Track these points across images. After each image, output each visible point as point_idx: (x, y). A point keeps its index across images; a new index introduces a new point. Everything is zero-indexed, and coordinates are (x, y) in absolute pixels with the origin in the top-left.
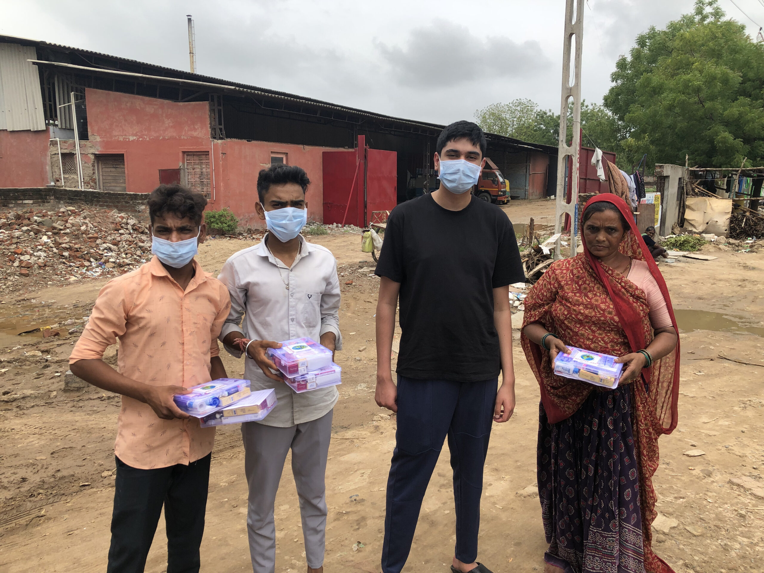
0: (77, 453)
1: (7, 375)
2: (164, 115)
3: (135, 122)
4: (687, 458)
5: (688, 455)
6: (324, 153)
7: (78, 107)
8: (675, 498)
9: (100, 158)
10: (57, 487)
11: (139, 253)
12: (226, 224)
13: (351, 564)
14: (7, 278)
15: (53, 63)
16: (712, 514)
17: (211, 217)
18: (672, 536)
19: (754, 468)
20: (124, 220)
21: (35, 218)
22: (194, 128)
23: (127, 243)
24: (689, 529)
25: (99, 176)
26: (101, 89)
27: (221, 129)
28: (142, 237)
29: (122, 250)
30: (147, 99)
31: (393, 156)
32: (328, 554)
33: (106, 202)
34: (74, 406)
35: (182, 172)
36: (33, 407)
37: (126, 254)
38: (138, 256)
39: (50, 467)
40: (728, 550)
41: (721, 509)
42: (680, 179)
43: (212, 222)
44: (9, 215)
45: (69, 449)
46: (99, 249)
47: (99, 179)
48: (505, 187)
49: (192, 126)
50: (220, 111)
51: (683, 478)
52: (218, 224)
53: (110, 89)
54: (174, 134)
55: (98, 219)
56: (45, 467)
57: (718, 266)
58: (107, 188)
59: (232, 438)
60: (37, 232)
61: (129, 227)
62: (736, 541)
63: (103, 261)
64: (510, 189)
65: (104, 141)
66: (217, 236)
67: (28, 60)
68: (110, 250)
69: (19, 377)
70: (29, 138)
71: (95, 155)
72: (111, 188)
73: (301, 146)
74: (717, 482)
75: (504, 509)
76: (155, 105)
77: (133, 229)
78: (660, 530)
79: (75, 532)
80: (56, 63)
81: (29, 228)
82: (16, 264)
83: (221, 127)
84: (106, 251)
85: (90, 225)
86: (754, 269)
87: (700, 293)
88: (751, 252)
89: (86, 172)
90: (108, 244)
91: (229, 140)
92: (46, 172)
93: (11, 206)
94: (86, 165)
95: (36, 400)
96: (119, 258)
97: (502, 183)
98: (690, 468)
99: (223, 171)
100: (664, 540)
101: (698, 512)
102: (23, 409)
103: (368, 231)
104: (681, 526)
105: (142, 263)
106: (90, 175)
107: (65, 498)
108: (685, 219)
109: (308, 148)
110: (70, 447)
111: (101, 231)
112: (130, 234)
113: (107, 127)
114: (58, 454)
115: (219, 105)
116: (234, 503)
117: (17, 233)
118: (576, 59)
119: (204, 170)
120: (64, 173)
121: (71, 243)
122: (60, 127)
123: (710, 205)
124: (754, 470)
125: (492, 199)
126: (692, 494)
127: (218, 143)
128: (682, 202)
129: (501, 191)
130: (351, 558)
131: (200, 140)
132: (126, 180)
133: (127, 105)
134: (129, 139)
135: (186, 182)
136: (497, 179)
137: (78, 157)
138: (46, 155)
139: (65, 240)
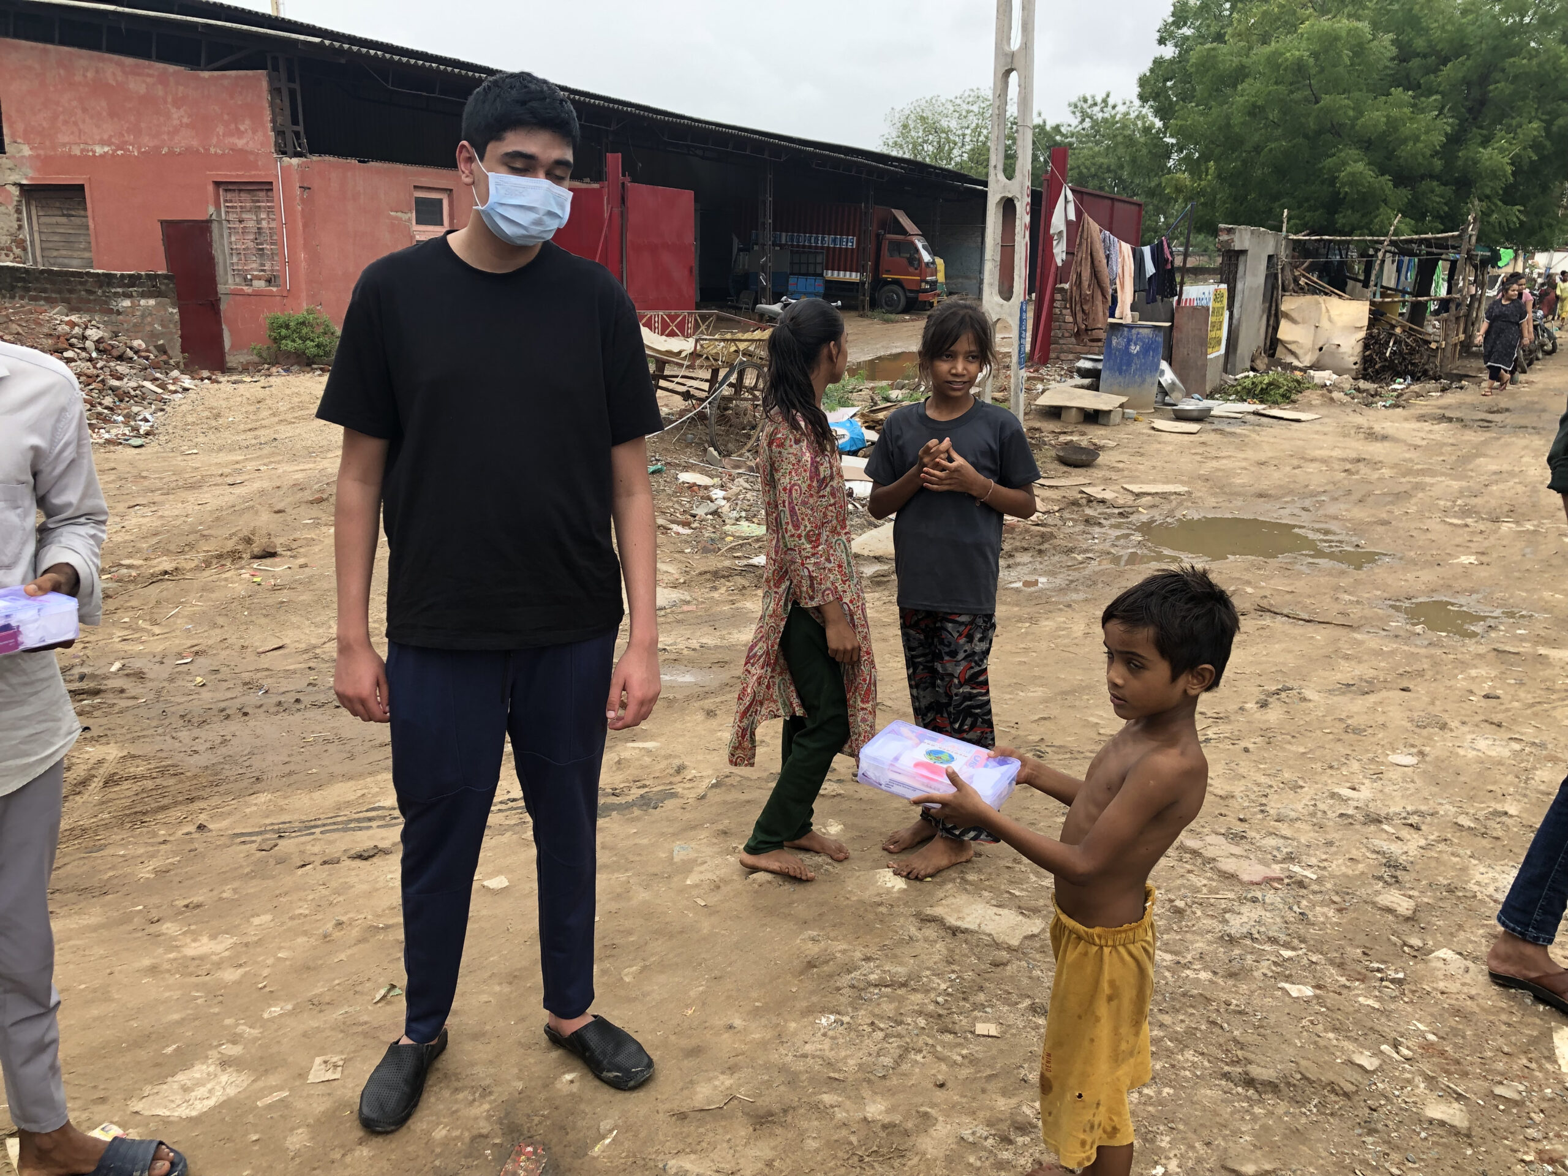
2: (170, 100)
3: (105, 114)
9: (29, 192)
11: (108, 401)
12: (313, 341)
13: (360, 1029)
17: (281, 326)
18: (1023, 953)
19: (1241, 820)
20: (77, 330)
22: (238, 129)
25: (31, 234)
26: (27, 38)
27: (297, 134)
28: (118, 368)
30: (129, 61)
31: (686, 198)
33: (44, 291)
35: (215, 227)
38: (107, 408)
42: (1270, 257)
43: (285, 338)
47: (32, 242)
48: (935, 272)
49: (233, 126)
50: (292, 94)
52: (294, 341)
53: (48, 40)
54: (195, 143)
55: (14, 326)
57: (1317, 432)
58: (52, 261)
61: (89, 344)
64: (947, 277)
65: (38, 156)
66: (295, 368)
71: (21, 186)
72: (60, 260)
75: (713, 910)
76: (149, 75)
77: (98, 350)
78: (1004, 942)
83: (296, 128)
86: (1385, 438)
87: (1264, 485)
88: (1396, 406)
89: (2, 224)
91: (315, 158)
94: (2, 208)
97: (927, 264)
99: (305, 226)
100: (1005, 961)
105: (115, 422)
106: (13, 231)
108: (1278, 340)
112: (90, 360)
113: (45, 124)
115: (291, 79)
119: (264, 224)
123: (1328, 311)
124: (1239, 823)
125: (907, 297)
127: (291, 165)
128: (1274, 305)
129: (927, 282)
130: (365, 1018)
131: (252, 158)
132: (93, 244)
133: (85, 76)
134: (94, 152)
135: (227, 251)
136: (917, 256)
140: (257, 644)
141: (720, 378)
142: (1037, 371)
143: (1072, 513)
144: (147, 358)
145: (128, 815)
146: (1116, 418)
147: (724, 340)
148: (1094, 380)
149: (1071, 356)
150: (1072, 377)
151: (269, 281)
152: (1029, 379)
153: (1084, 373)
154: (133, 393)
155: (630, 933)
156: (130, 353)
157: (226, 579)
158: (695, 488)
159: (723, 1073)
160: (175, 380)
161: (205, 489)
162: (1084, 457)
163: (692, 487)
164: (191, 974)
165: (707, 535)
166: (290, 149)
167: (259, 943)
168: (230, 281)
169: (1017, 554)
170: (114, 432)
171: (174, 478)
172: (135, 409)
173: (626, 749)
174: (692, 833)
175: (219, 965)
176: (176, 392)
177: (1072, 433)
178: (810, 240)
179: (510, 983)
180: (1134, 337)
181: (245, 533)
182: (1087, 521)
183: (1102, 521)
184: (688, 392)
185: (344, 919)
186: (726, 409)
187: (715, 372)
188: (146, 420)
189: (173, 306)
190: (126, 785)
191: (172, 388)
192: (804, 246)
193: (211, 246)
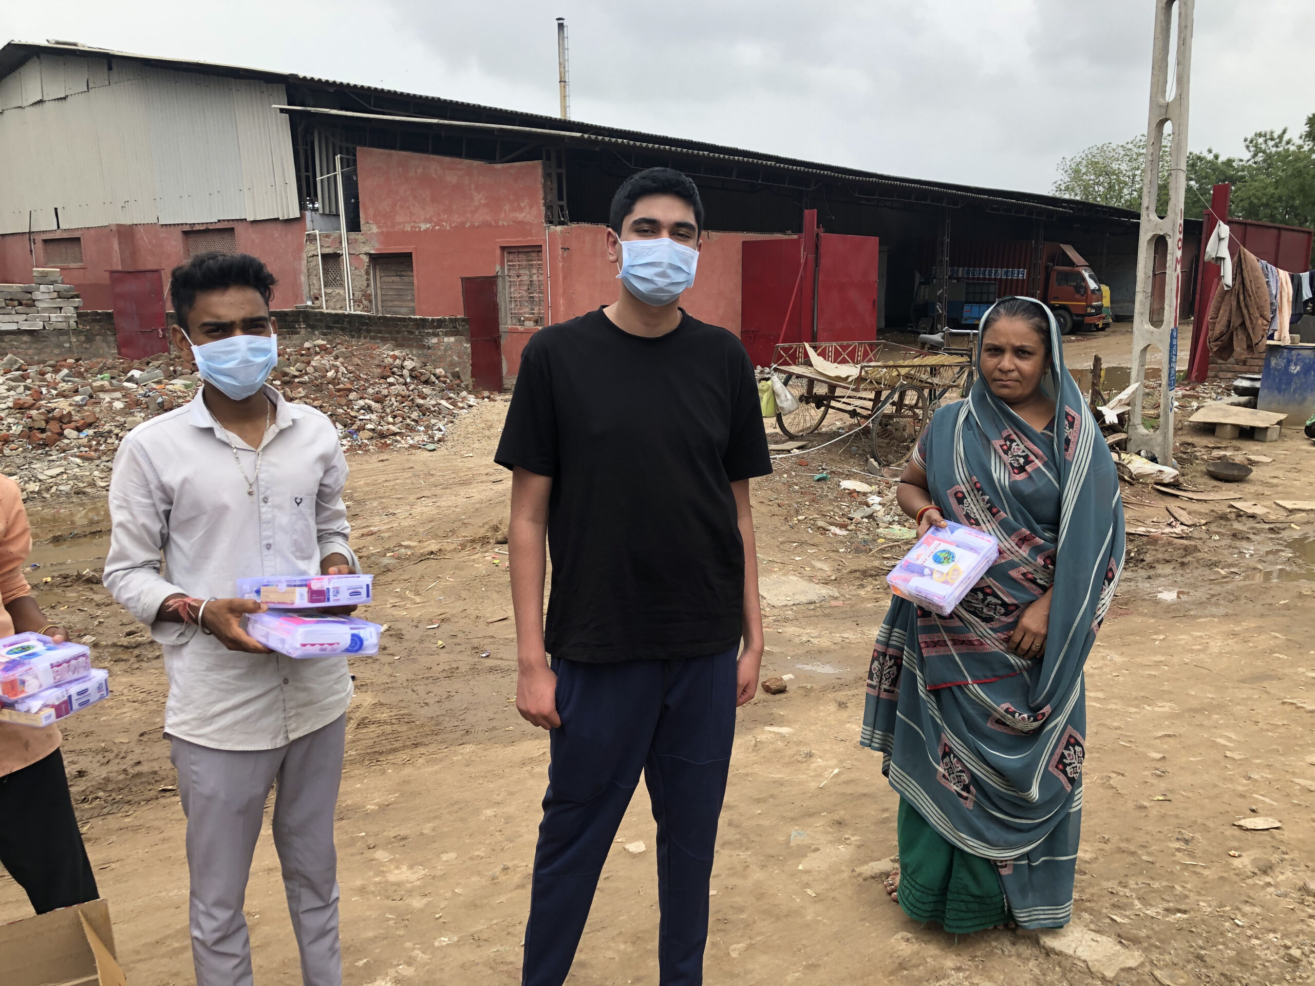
2: (473, 187)
3: (428, 199)
4: (1237, 832)
5: (1240, 827)
6: (744, 243)
7: (346, 178)
8: (1167, 910)
9: (377, 260)
10: (127, 790)
11: (415, 415)
15: (309, 109)
16: (1232, 949)
20: (398, 362)
22: (519, 206)
23: (399, 398)
24: (1159, 976)
25: (375, 290)
26: (379, 147)
27: (562, 207)
28: (424, 390)
29: (388, 410)
30: (447, 159)
31: (872, 243)
32: (479, 946)
33: (380, 332)
35: (500, 282)
37: (395, 417)
38: (413, 420)
39: (130, 757)
41: (1258, 942)
46: (352, 409)
47: (376, 295)
48: (1101, 298)
49: (516, 204)
50: (560, 176)
51: (1206, 872)
53: (393, 147)
54: (488, 218)
55: (356, 359)
56: (122, 755)
58: (388, 309)
59: (421, 730)
61: (406, 372)
63: (355, 427)
64: (1111, 302)
65: (382, 232)
67: (274, 106)
68: (369, 409)
70: (277, 231)
71: (370, 255)
72: (393, 309)
74: (1276, 886)
75: (818, 898)
76: (459, 169)
77: (411, 376)
78: (1099, 971)
79: (113, 865)
80: (312, 109)
83: (561, 203)
84: (362, 411)
85: (342, 369)
89: (356, 283)
90: (367, 401)
91: (574, 225)
92: (301, 285)
94: (357, 272)
96: (383, 423)
97: (1093, 291)
98: (1232, 853)
99: (564, 278)
101: (1200, 942)
103: (767, 379)
104: (1148, 968)
105: (419, 431)
106: (363, 288)
107: (126, 807)
109: (715, 235)
111: (358, 378)
112: (405, 384)
113: (388, 210)
114: (151, 736)
115: (559, 166)
116: (371, 842)
118: (1179, 47)
119: (535, 278)
120: (325, 286)
121: (308, 398)
122: (321, 211)
125: (1073, 321)
126: (1210, 906)
127: (557, 231)
129: (1093, 307)
131: (528, 227)
132: (416, 297)
133: (417, 173)
134: (420, 228)
135: (508, 299)
136: (1083, 284)
137: (346, 258)
138: (300, 258)
139: (299, 393)
140: (488, 615)
141: (882, 399)
142: (1193, 389)
143: (1220, 526)
144: (445, 382)
145: (369, 754)
146: (1272, 434)
147: (886, 367)
148: (1251, 397)
149: (1229, 375)
150: (1229, 395)
151: (536, 322)
152: (1184, 396)
153: (1241, 391)
154: (432, 409)
155: (741, 910)
156: (433, 378)
157: (474, 560)
158: (855, 494)
160: (464, 398)
161: (474, 485)
162: (1236, 473)
163: (852, 493)
164: (388, 897)
165: (861, 536)
166: (556, 220)
167: (444, 877)
168: (509, 322)
169: (1157, 566)
170: (417, 438)
171: (453, 476)
172: (433, 421)
173: (763, 732)
174: (811, 820)
175: (410, 892)
176: (463, 408)
177: (1225, 448)
178: (984, 273)
179: (634, 943)
180: (1294, 358)
181: (495, 522)
182: (1234, 535)
183: (1251, 536)
184: (855, 410)
185: (510, 864)
186: (886, 425)
187: (878, 394)
188: (440, 430)
189: (467, 341)
190: (372, 728)
191: (460, 405)
192: (979, 279)
193: (496, 295)
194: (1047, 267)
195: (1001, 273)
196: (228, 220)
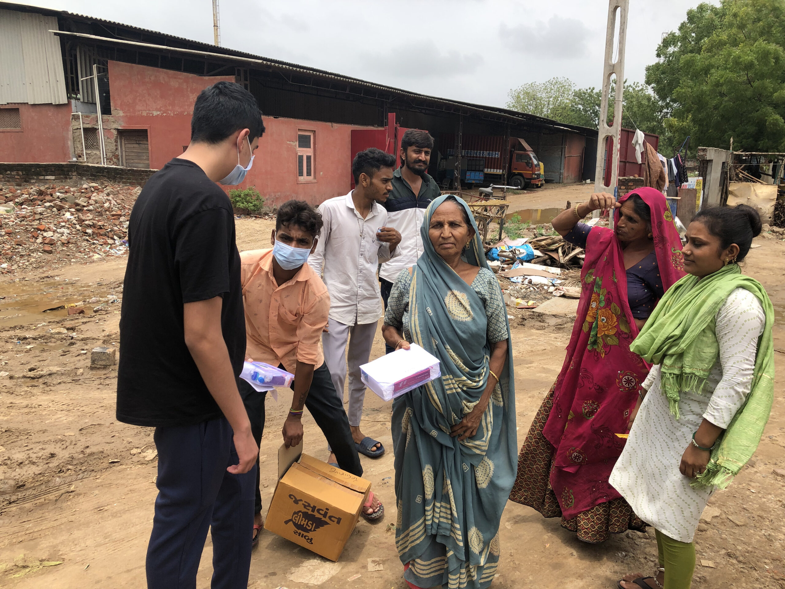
0: (106, 430)
1: (33, 352)
2: (189, 90)
3: (158, 96)
6: (353, 131)
7: (100, 80)
9: (122, 133)
10: (86, 464)
12: (251, 203)
13: (384, 546)
14: (30, 255)
15: (75, 34)
16: (756, 504)
17: (236, 196)
18: (714, 525)
21: (58, 194)
24: (732, 519)
25: (122, 153)
26: (124, 61)
30: (171, 72)
32: (361, 536)
33: (129, 179)
34: (101, 384)
36: (60, 383)
39: (79, 444)
40: (772, 541)
41: (765, 500)
42: (724, 163)
43: (238, 201)
44: (31, 191)
45: (98, 426)
46: (123, 227)
47: (122, 156)
48: (539, 170)
52: (243, 203)
53: (134, 62)
55: (121, 196)
56: (74, 443)
57: (762, 254)
58: (130, 165)
60: (60, 209)
62: (781, 532)
64: (544, 172)
65: (127, 116)
66: (243, 216)
67: (50, 31)
69: (45, 354)
70: (50, 112)
71: (118, 130)
72: (134, 164)
73: (329, 124)
74: (760, 472)
76: (179, 78)
79: (106, 508)
80: (78, 34)
81: (52, 204)
82: (39, 240)
85: (113, 202)
89: (108, 148)
92: (68, 147)
93: (33, 181)
94: (109, 140)
95: (63, 377)
97: (536, 166)
100: (706, 529)
101: (741, 501)
102: (50, 386)
104: (724, 516)
106: (113, 151)
107: (95, 474)
109: (336, 126)
110: (98, 424)
111: (124, 208)
113: (131, 102)
114: (87, 431)
115: (246, 79)
117: (40, 209)
118: (620, 34)
120: (86, 148)
121: (94, 220)
122: (82, 100)
123: (755, 190)
125: (525, 182)
128: (725, 187)
129: (535, 174)
130: (384, 540)
132: (150, 157)
133: (150, 79)
134: (153, 114)
136: (531, 161)
137: (101, 132)
138: (68, 130)
139: (88, 217)
159: (577, 579)
178: (477, 154)
192: (473, 157)
194: (511, 151)
195: (486, 154)
196: (15, 103)
